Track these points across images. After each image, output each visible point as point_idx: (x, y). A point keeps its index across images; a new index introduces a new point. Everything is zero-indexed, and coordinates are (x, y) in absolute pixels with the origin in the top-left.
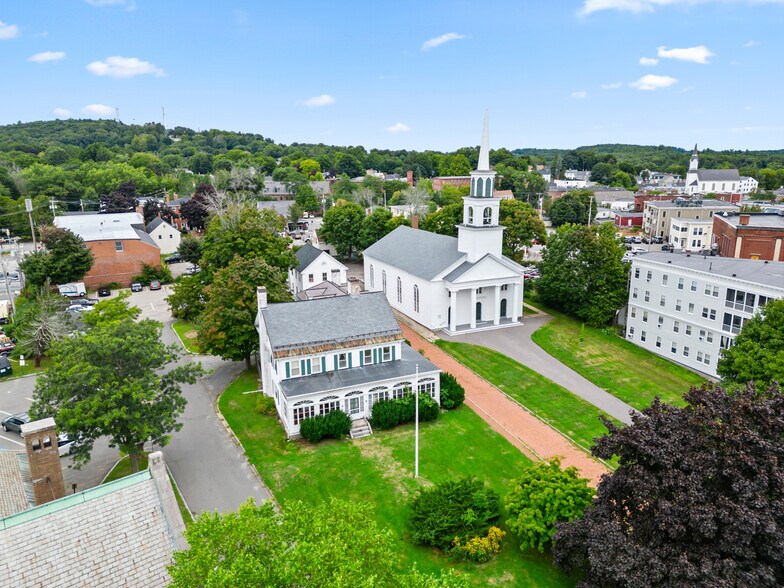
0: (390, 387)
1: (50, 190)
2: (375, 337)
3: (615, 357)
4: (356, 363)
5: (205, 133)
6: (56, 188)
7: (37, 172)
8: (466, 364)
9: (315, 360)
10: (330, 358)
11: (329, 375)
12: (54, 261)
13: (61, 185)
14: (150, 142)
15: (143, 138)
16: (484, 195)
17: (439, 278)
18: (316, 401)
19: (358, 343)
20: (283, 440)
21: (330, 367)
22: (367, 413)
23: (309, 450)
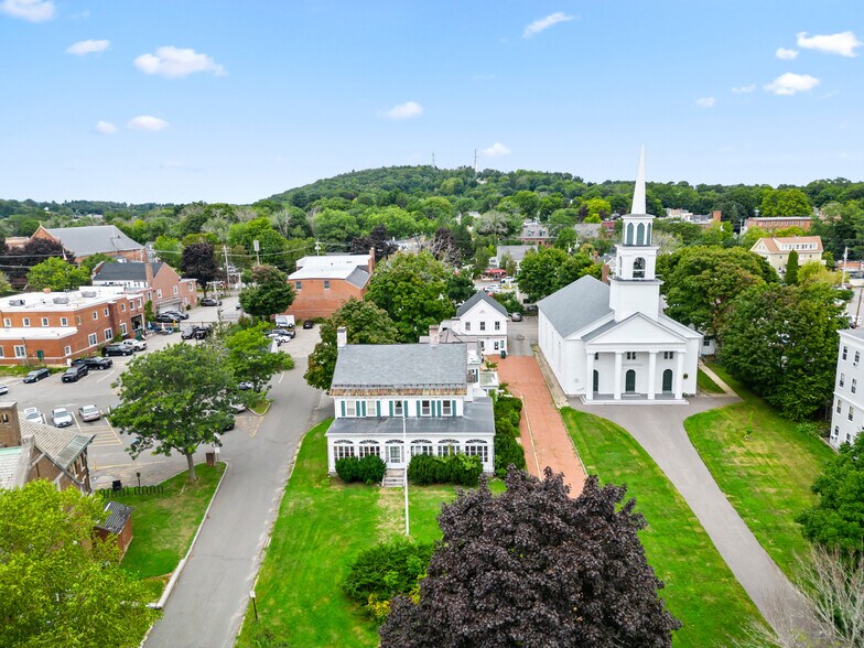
0: (435, 442)
1: (333, 233)
2: (435, 388)
3: (785, 461)
4: (412, 412)
5: (511, 174)
6: (338, 231)
7: (327, 217)
8: (574, 437)
9: (370, 403)
10: (385, 402)
11: (381, 419)
12: (261, 294)
13: (343, 228)
14: (457, 185)
15: (450, 183)
16: (635, 243)
17: (578, 336)
18: (357, 443)
19: (416, 392)
20: (323, 475)
21: (385, 412)
22: (405, 463)
23: (338, 488)
